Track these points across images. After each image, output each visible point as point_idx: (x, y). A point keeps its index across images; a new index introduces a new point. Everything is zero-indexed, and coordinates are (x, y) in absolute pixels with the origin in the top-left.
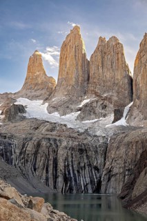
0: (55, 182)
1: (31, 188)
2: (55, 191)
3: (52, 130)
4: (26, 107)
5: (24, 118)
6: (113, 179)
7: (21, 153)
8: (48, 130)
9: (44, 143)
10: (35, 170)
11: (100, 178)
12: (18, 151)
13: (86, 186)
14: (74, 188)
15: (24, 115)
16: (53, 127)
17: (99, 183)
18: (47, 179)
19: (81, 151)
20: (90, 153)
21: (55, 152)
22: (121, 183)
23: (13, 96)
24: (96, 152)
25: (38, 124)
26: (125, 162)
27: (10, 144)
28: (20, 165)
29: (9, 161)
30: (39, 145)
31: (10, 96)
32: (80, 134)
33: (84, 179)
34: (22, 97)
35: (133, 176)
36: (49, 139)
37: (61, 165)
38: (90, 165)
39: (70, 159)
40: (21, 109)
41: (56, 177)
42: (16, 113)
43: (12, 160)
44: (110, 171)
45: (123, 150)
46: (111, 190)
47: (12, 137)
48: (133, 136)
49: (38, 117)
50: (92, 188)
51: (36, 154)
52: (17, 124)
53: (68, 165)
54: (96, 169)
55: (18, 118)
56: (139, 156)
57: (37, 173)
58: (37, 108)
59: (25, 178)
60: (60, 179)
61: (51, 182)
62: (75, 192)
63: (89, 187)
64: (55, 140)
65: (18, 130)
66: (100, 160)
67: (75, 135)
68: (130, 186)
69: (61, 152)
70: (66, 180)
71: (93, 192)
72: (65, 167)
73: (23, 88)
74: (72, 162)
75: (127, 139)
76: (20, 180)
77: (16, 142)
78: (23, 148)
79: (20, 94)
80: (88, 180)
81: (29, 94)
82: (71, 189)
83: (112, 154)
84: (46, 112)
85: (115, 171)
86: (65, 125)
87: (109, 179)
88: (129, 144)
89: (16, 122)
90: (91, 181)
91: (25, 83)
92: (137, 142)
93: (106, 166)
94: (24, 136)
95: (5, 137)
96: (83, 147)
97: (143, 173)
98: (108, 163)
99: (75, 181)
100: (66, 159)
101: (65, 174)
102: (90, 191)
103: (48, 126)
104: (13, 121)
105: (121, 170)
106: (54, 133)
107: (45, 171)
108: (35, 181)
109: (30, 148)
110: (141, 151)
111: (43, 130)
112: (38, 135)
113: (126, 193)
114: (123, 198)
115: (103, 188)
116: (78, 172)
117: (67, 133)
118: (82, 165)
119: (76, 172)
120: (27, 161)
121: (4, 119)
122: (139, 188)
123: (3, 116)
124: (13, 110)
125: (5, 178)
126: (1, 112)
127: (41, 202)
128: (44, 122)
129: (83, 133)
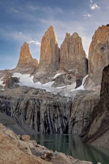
0: (39, 127)
1: (23, 131)
2: (39, 133)
3: (36, 94)
4: (19, 78)
5: (18, 86)
6: (76, 124)
7: (16, 109)
8: (33, 94)
9: (31, 102)
10: (26, 119)
11: (68, 124)
12: (14, 107)
13: (58, 129)
14: (51, 130)
15: (18, 84)
16: (37, 91)
17: (67, 127)
18: (33, 125)
19: (55, 107)
20: (61, 108)
21: (39, 108)
22: (81, 127)
23: (11, 72)
24: (65, 107)
25: (27, 90)
26: (84, 114)
27: (9, 103)
28: (16, 116)
29: (8, 114)
30: (28, 103)
31: (8, 72)
32: (54, 96)
33: (57, 125)
34: (17, 72)
35: (88, 122)
36: (35, 99)
37: (42, 116)
38: (61, 116)
39: (48, 112)
40: (16, 80)
41: (39, 124)
42: (13, 83)
43: (10, 113)
44: (74, 119)
45: (82, 106)
46: (75, 132)
47: (10, 98)
48: (88, 97)
49: (27, 85)
50: (63, 130)
51: (26, 109)
52: (14, 90)
53: (47, 116)
54: (65, 118)
55: (14, 86)
56: (92, 110)
57: (27, 121)
58: (26, 80)
59: (20, 124)
60: (42, 125)
61: (36, 127)
62: (51, 133)
63: (61, 130)
64: (38, 100)
65: (14, 93)
66: (68, 112)
67: (52, 96)
68: (87, 129)
69: (42, 107)
70: (46, 125)
71: (64, 133)
72: (45, 117)
73: (17, 66)
74: (49, 114)
75: (85, 99)
76: (16, 126)
77: (13, 101)
78: (17, 105)
79: (15, 71)
80: (60, 125)
81: (21, 70)
82: (49, 131)
83: (75, 109)
84: (33, 82)
85: (77, 119)
86: (45, 90)
87: (74, 125)
88: (86, 102)
89: (13, 88)
90: (62, 126)
91: (19, 63)
92: (91, 100)
93: (72, 116)
94: (18, 97)
95: (6, 98)
96: (57, 104)
97: (95, 120)
98: (72, 114)
99: (52, 126)
100: (46, 112)
101: (45, 121)
102: (61, 133)
103: (34, 91)
104: (11, 88)
105: (81, 119)
106: (38, 95)
107: (32, 120)
108: (26, 127)
109: (22, 105)
110: (93, 106)
111: (31, 93)
112: (27, 97)
113: (84, 133)
114: (82, 137)
115: (69, 131)
116: (54, 120)
117: (46, 95)
118: (56, 115)
119: (52, 120)
120: (20, 114)
121: (5, 87)
122: (93, 131)
123: (4, 85)
124: (11, 81)
125: (6, 125)
126: (3, 82)
127: (27, 138)
128: (31, 88)
129: (57, 95)
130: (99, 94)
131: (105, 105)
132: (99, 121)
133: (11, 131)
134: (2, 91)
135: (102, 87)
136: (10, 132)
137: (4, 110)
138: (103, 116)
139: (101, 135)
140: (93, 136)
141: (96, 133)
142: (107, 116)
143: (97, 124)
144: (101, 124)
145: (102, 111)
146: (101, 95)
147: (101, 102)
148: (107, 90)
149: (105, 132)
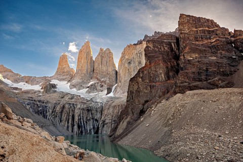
0: (73, 129)
1: (58, 132)
2: (72, 134)
3: (72, 99)
4: (57, 85)
5: (55, 91)
6: (105, 126)
7: (52, 112)
8: (69, 99)
9: (67, 106)
10: (61, 121)
11: (99, 125)
12: (51, 111)
13: (90, 130)
14: (84, 131)
15: (55, 89)
16: (73, 97)
17: (98, 128)
18: (68, 127)
19: (88, 110)
20: (93, 112)
21: (73, 111)
22: (110, 128)
23: (49, 79)
24: (97, 111)
25: (63, 95)
26: (112, 117)
27: (46, 107)
28: (52, 119)
29: (45, 116)
30: (64, 107)
31: (47, 78)
32: (88, 101)
33: (89, 126)
34: (55, 79)
35: (116, 124)
36: (70, 104)
37: (76, 118)
38: (93, 119)
39: (82, 115)
40: (54, 86)
41: (73, 125)
42: (50, 88)
43: (47, 116)
44: (104, 122)
45: (111, 110)
46: (104, 132)
47: (47, 102)
48: (117, 102)
49: (63, 91)
50: (94, 131)
51: (62, 112)
52: (51, 95)
53: (81, 119)
54: (96, 120)
55: (51, 91)
56: (119, 114)
57: (62, 124)
58: (63, 86)
59: (55, 126)
60: (76, 127)
61: (70, 128)
62: (84, 134)
63: (92, 131)
64: (74, 104)
65: (52, 98)
66: (99, 115)
67: (85, 101)
68: (115, 129)
69: (76, 111)
70: (79, 127)
71: (95, 134)
72: (79, 119)
73: (56, 74)
74: (83, 116)
75: (113, 104)
76: (52, 128)
77: (50, 105)
78: (54, 109)
79: (53, 78)
80: (92, 127)
81: (59, 78)
82: (82, 132)
83: (105, 112)
84: (69, 88)
85: (107, 121)
86: (80, 96)
87: (103, 126)
88: (114, 107)
89: (50, 93)
90: (93, 127)
91: (57, 72)
92: (119, 106)
93: (102, 119)
94: (55, 102)
95: (43, 103)
96: (89, 108)
97: (122, 123)
98: (103, 117)
99: (84, 127)
100: (79, 115)
101: (79, 124)
102: (93, 133)
103: (70, 96)
104: (49, 93)
105: (110, 121)
106: (73, 100)
107: (67, 122)
108: (60, 128)
109: (58, 109)
110: (121, 111)
111: (67, 98)
112: (63, 102)
113: (112, 133)
114: (110, 136)
115: (100, 131)
116: (86, 122)
117: (81, 100)
118: (89, 118)
119: (85, 123)
120: (56, 116)
121: (43, 92)
122: (120, 131)
123: (43, 90)
124: (49, 87)
125: (42, 127)
126: (41, 87)
127: (62, 139)
128: (67, 94)
129: (90, 100)
130: (126, 101)
131: (130, 110)
132: (125, 123)
133: (47, 133)
134: (40, 96)
135: (128, 94)
136: (45, 134)
137: (41, 113)
138: (128, 119)
139: (127, 135)
140: (120, 135)
141: (122, 134)
142: (131, 119)
143: (123, 125)
144: (127, 125)
145: (127, 115)
146: (127, 101)
147: (126, 107)
148: (132, 97)
149: (129, 132)
